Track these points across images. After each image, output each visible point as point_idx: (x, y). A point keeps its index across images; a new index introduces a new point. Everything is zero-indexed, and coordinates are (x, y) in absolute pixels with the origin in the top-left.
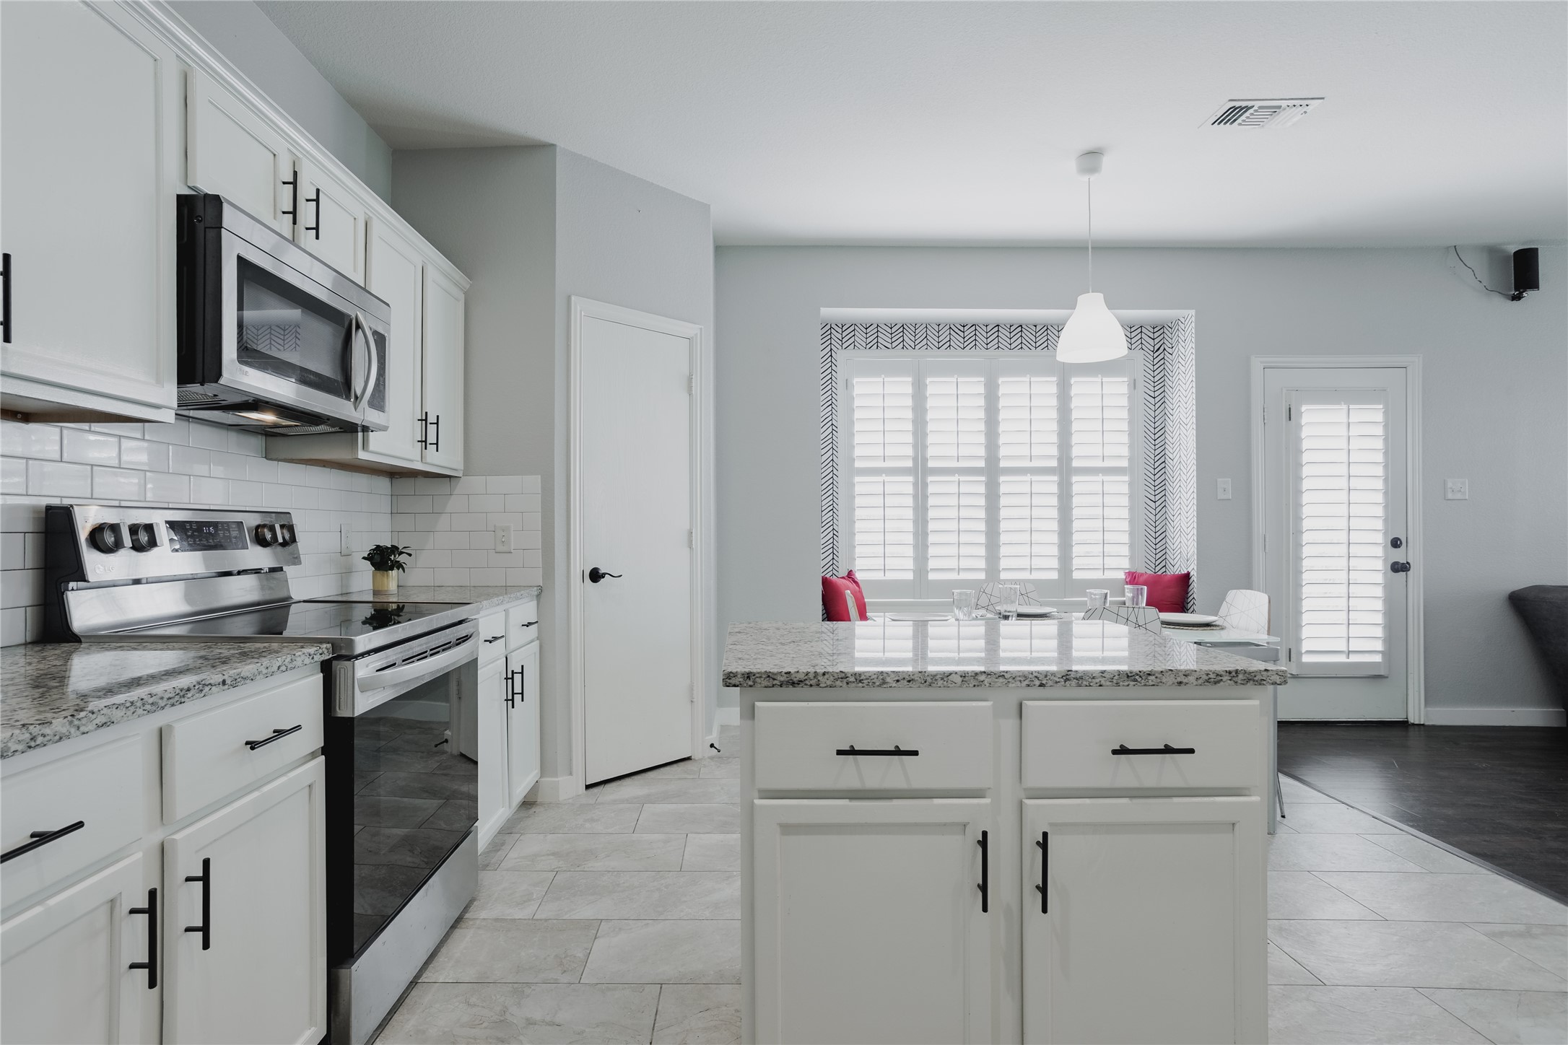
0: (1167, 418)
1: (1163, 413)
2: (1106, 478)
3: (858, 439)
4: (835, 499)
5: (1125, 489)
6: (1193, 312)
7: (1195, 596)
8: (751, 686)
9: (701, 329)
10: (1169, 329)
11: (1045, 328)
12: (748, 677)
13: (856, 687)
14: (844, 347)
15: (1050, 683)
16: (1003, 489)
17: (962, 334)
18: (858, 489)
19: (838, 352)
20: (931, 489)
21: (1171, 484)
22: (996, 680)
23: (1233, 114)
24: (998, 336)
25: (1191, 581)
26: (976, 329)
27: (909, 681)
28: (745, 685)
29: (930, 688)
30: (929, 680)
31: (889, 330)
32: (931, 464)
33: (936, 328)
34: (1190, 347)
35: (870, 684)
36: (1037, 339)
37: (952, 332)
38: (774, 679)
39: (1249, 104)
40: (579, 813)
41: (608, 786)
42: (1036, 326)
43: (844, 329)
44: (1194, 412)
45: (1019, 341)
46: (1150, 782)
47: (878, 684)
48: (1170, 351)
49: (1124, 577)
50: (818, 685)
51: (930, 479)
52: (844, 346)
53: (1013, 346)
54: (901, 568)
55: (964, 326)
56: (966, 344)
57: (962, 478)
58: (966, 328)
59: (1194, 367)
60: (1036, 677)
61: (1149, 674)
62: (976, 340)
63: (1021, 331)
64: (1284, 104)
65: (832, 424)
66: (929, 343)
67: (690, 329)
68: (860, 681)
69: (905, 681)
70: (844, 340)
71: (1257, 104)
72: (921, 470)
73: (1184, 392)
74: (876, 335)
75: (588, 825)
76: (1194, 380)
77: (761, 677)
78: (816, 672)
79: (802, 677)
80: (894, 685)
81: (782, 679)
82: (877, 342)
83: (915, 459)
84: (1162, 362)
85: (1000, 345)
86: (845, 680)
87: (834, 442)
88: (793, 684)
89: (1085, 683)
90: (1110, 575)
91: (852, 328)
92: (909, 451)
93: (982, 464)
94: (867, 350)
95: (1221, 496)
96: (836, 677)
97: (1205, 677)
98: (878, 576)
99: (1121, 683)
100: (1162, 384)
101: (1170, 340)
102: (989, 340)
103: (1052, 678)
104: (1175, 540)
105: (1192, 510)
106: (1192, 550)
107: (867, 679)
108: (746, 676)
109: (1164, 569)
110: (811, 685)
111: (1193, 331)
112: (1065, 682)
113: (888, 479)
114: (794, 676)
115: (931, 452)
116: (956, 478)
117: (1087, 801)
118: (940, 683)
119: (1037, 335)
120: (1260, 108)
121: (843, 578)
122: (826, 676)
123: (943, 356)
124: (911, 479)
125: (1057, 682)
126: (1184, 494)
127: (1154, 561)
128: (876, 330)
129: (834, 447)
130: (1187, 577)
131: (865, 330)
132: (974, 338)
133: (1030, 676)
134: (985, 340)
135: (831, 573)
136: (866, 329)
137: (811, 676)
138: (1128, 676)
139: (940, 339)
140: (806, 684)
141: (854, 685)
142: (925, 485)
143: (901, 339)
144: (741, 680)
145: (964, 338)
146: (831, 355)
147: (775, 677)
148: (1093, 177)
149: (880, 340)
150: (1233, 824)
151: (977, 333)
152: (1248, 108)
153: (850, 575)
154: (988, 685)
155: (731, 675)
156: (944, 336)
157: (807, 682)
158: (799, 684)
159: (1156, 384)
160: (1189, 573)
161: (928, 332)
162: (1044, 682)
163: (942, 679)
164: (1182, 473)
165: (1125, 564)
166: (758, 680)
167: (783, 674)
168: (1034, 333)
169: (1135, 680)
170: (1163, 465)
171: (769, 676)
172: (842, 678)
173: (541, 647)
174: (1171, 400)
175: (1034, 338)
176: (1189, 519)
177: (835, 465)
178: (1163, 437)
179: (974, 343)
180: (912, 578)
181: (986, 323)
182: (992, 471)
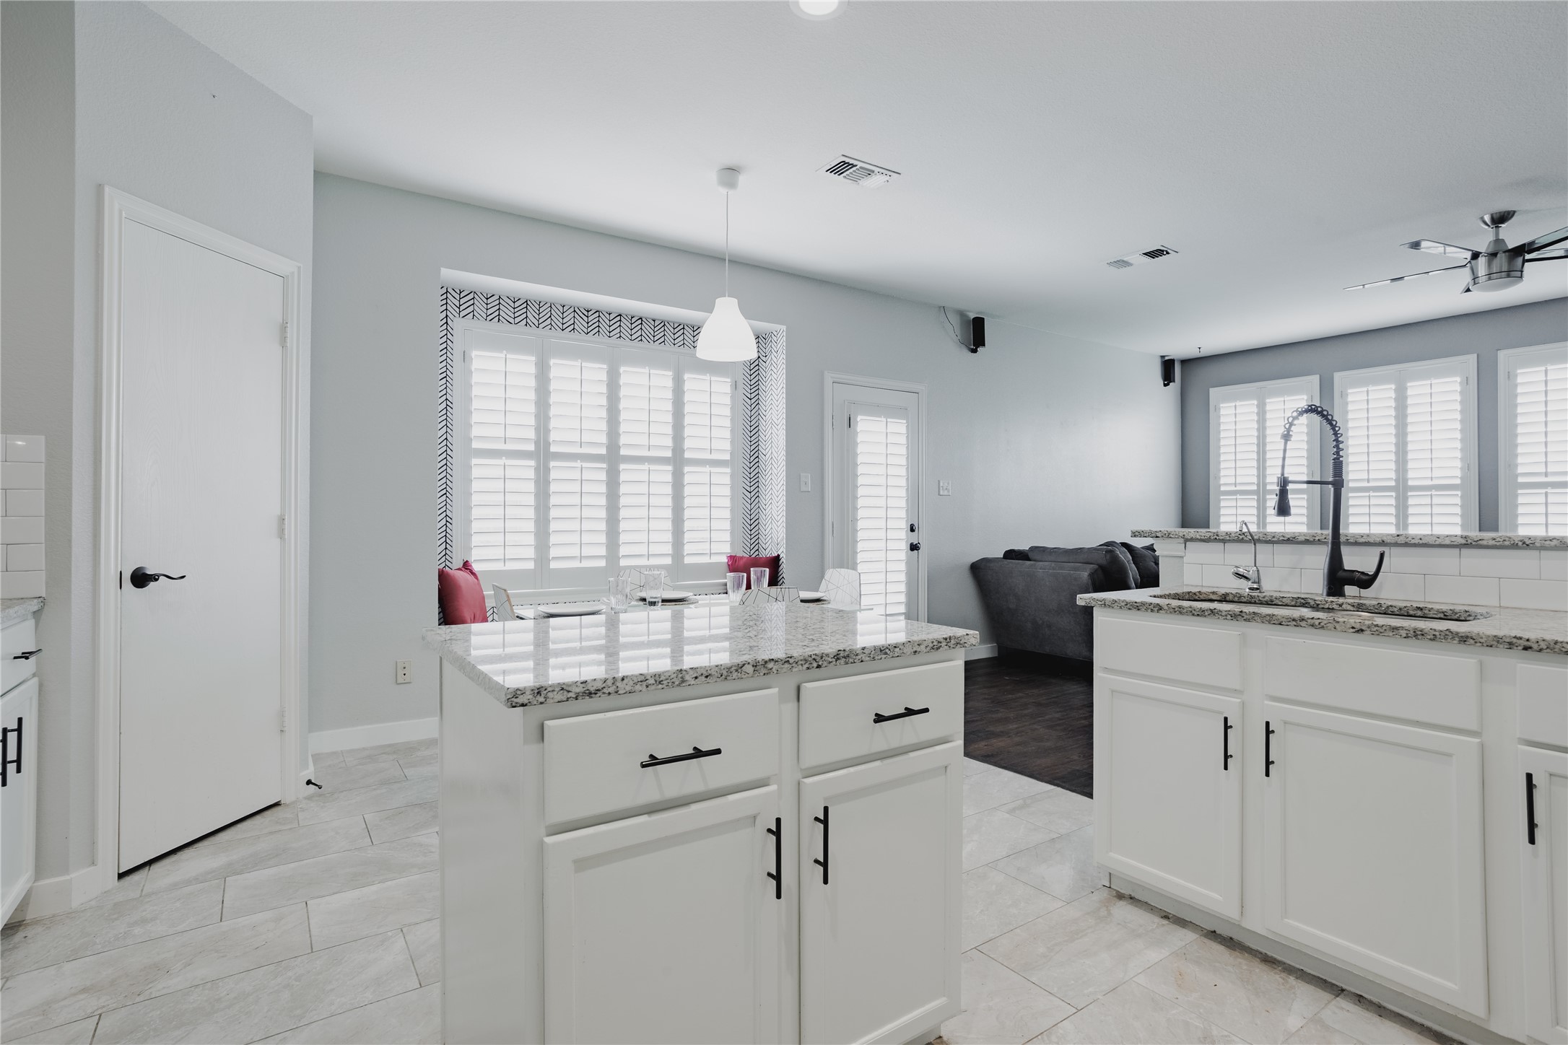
0: (760, 418)
1: (757, 413)
2: (714, 470)
3: (475, 418)
4: (448, 483)
5: (727, 480)
6: (784, 328)
7: (784, 575)
8: (541, 703)
9: (299, 268)
10: (764, 340)
11: (663, 324)
12: (539, 693)
13: (656, 689)
14: (461, 316)
15: (825, 664)
16: (623, 477)
17: (586, 319)
18: (475, 472)
19: (455, 319)
20: (553, 475)
21: (764, 476)
22: (782, 666)
23: (841, 168)
24: (620, 326)
25: (781, 562)
26: (599, 316)
27: (707, 677)
28: (535, 703)
29: (726, 681)
30: (725, 673)
31: (512, 304)
32: (553, 449)
33: (561, 309)
34: (781, 358)
35: (670, 684)
36: (656, 334)
37: (576, 315)
38: (569, 692)
39: (855, 163)
40: (115, 916)
41: (156, 868)
42: (654, 321)
43: (462, 295)
44: (785, 415)
45: (639, 333)
46: (895, 743)
47: (677, 683)
48: (764, 359)
49: (727, 561)
50: (616, 692)
51: (552, 464)
52: (463, 314)
53: (634, 337)
54: (522, 555)
55: (588, 311)
56: (590, 329)
57: (585, 465)
58: (590, 313)
59: (784, 375)
60: (814, 659)
61: (895, 647)
62: (599, 326)
63: (641, 324)
64: (877, 170)
65: (447, 399)
66: (553, 323)
67: (286, 266)
68: (660, 682)
69: (703, 677)
70: (462, 308)
71: (860, 165)
72: (543, 455)
73: (776, 397)
74: (497, 307)
75: (137, 930)
76: (784, 386)
77: (553, 691)
78: (614, 678)
79: (599, 685)
80: (693, 682)
81: (578, 690)
82: (499, 315)
83: (537, 443)
84: (757, 368)
85: (622, 335)
86: (645, 684)
87: (448, 419)
88: (590, 694)
89: (851, 660)
90: (715, 559)
91: (471, 296)
92: (531, 434)
93: (603, 451)
94: (488, 322)
95: (803, 488)
96: (636, 681)
97: (931, 645)
98: (498, 566)
99: (876, 658)
100: (757, 388)
101: (764, 350)
102: (612, 328)
103: (827, 658)
104: (767, 526)
105: (782, 500)
106: (782, 535)
107: (667, 679)
108: (536, 691)
109: (757, 553)
110: (609, 694)
111: (784, 343)
112: (836, 661)
113: (509, 462)
114: (590, 685)
115: (553, 436)
116: (578, 464)
117: (852, 770)
118: (735, 675)
119: (656, 329)
120: (861, 168)
121: (459, 569)
122: (625, 681)
123: (567, 339)
124: (532, 463)
125: (830, 662)
126: (775, 486)
127: (749, 546)
128: (497, 302)
129: (448, 424)
130: (777, 558)
131: (485, 300)
132: (597, 324)
133: (810, 659)
134: (608, 328)
135: (444, 565)
136: (487, 299)
137: (609, 683)
138: (881, 651)
139: (565, 321)
140: (604, 693)
141: (653, 687)
142: (547, 470)
143: (524, 315)
144: (531, 697)
145: (588, 323)
146: (447, 323)
147: (570, 689)
148: (731, 192)
149: (502, 313)
150: (946, 767)
151: (601, 320)
152: (854, 166)
153: (466, 566)
154: (775, 672)
155: (519, 692)
156: (569, 318)
157: (605, 690)
158: (596, 694)
159: (752, 387)
160: (779, 556)
161: (553, 312)
162: (820, 663)
163: (737, 671)
164: (773, 468)
165: (727, 549)
166: (550, 695)
167: (579, 684)
168: (653, 327)
169: (886, 653)
170: (757, 460)
171: (563, 688)
172: (641, 681)
173: (41, 686)
174: (764, 402)
175: (652, 333)
176: (779, 508)
177: (448, 444)
178: (757, 435)
179: (597, 329)
180: (533, 567)
181: (609, 311)
182: (613, 458)
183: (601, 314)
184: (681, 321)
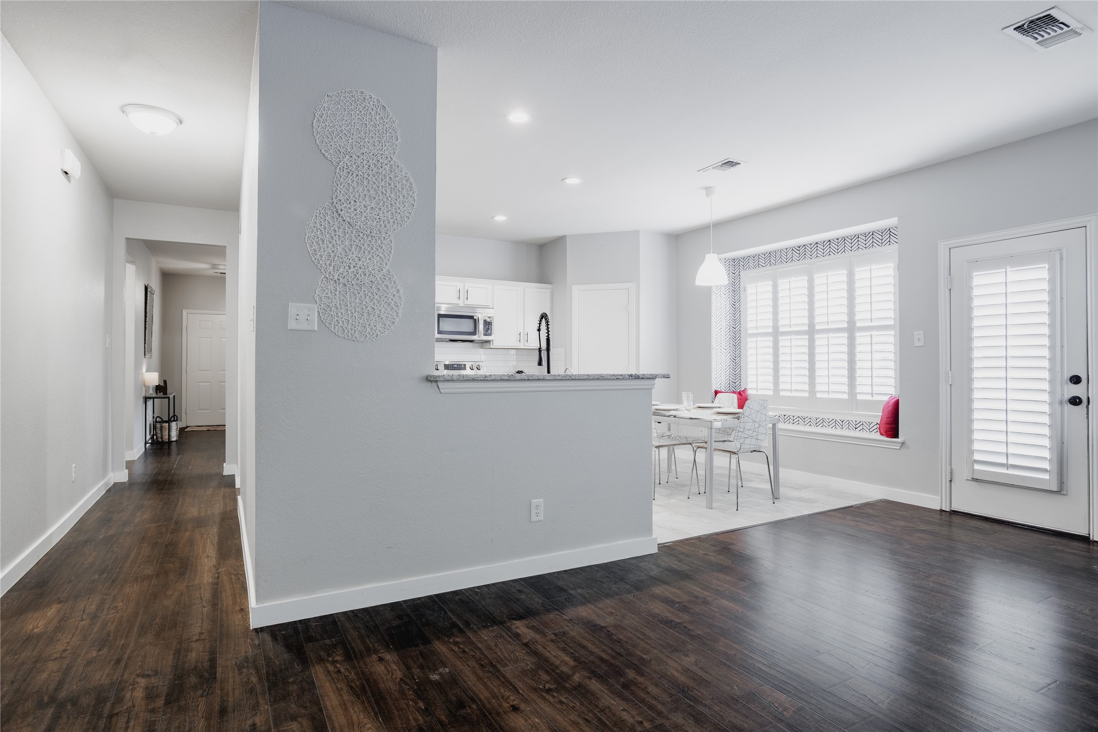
2: (877, 333)
3: (749, 318)
5: (892, 339)
9: (633, 284)
16: (816, 343)
17: (798, 252)
18: (749, 345)
19: (742, 272)
20: (781, 344)
24: (817, 250)
31: (764, 257)
32: (781, 330)
33: (786, 251)
36: (839, 247)
37: (793, 252)
42: (837, 239)
43: (744, 260)
45: (828, 250)
51: (780, 338)
52: (745, 268)
53: (825, 254)
56: (800, 258)
57: (796, 337)
58: (800, 248)
63: (830, 244)
66: (782, 260)
67: (628, 285)
70: (745, 266)
74: (758, 260)
82: (759, 264)
83: (773, 328)
85: (818, 255)
91: (748, 259)
93: (806, 328)
94: (754, 270)
95: (917, 344)
98: (755, 392)
102: (812, 253)
115: (780, 323)
116: (793, 337)
119: (839, 245)
123: (788, 267)
128: (758, 258)
131: (753, 259)
132: (804, 253)
134: (810, 253)
139: (788, 257)
142: (778, 342)
143: (769, 260)
145: (799, 254)
151: (806, 250)
156: (790, 255)
161: (782, 254)
165: (891, 391)
175: (837, 247)
179: (804, 256)
180: (772, 394)
181: (810, 243)
182: (811, 332)
183: (806, 247)
184: (856, 233)
